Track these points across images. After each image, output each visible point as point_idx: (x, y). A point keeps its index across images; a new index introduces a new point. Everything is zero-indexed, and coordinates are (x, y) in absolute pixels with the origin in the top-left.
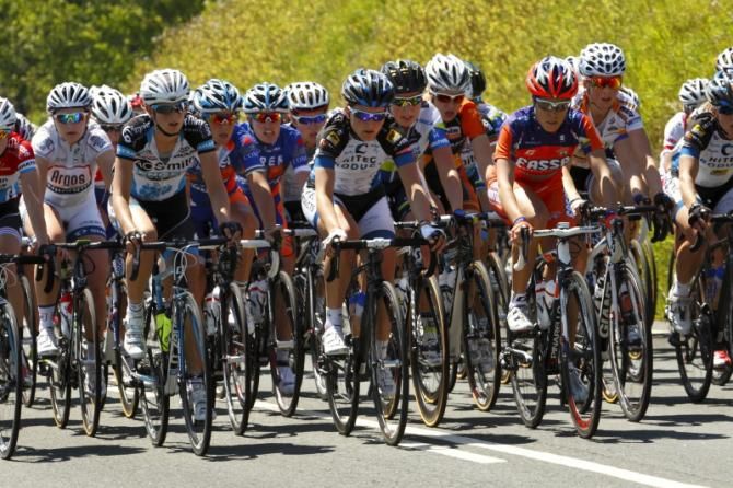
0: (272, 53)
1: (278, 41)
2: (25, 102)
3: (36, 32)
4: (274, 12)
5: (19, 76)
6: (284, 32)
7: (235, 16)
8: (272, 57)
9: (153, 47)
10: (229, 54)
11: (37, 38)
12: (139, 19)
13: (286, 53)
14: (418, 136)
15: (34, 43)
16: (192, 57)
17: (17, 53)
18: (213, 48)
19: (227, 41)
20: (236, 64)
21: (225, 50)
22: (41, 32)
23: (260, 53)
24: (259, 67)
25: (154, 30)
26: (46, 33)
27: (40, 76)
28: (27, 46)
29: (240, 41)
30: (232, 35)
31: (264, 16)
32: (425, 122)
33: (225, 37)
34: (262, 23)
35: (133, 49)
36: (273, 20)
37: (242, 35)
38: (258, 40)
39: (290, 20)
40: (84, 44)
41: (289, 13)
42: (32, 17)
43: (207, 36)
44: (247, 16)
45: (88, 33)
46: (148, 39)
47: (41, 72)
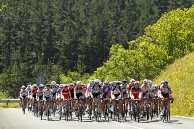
0: (188, 70)
1: (190, 68)
2: (139, 78)
3: (142, 65)
4: (189, 62)
5: (138, 73)
6: (191, 66)
7: (181, 63)
8: (188, 71)
9: (165, 68)
10: (180, 70)
11: (142, 66)
12: (162, 63)
13: (191, 70)
14: (126, 88)
15: (142, 67)
16: (172, 70)
17: (138, 68)
18: (176, 69)
19: (179, 68)
20: (181, 72)
21: (179, 69)
22: (143, 65)
23: (186, 70)
24: (185, 73)
25: (165, 65)
26: (144, 65)
27: (142, 73)
28: (140, 67)
29: (182, 68)
30: (180, 66)
31: (187, 63)
32: (127, 87)
33: (179, 67)
34: (186, 64)
35: (161, 68)
36: (189, 64)
37: (182, 66)
38: (185, 68)
39: (192, 64)
40: (151, 67)
41: (192, 63)
42: (141, 62)
43: (176, 66)
44: (183, 63)
45: (152, 65)
46: (164, 67)
47: (143, 72)
